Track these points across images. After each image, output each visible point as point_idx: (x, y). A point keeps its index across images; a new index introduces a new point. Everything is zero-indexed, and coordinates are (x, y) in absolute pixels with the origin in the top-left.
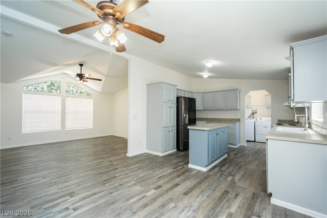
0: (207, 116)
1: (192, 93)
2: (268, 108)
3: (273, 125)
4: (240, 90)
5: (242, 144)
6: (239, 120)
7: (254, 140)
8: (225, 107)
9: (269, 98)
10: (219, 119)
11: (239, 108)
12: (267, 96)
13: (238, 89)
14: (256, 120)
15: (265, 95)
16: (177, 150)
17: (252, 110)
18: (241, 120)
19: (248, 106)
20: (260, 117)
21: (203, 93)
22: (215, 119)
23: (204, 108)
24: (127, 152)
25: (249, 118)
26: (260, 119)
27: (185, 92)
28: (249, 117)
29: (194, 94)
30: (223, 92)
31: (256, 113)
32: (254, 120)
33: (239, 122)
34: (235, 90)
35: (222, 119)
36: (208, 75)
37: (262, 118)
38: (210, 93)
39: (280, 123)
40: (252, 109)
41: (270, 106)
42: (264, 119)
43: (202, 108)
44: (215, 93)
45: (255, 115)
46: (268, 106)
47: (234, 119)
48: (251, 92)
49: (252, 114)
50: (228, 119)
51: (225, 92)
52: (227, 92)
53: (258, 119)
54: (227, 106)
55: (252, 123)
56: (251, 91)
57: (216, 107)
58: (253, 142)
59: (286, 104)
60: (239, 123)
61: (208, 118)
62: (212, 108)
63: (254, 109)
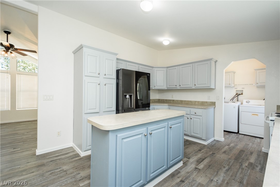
0: (174, 97)
1: (153, 67)
2: (259, 87)
4: (217, 61)
5: (217, 138)
6: (213, 104)
7: (237, 132)
8: (194, 85)
10: (187, 101)
11: (212, 87)
12: (258, 71)
14: (242, 104)
15: (255, 70)
17: (236, 90)
18: (217, 104)
19: (230, 85)
20: (247, 100)
21: (167, 67)
22: (182, 101)
23: (168, 86)
24: (36, 147)
25: (231, 101)
26: (247, 102)
27: (140, 66)
28: (233, 99)
29: (155, 69)
30: (191, 65)
31: (242, 94)
32: (239, 103)
33: (214, 107)
34: (208, 61)
35: (190, 101)
36: (169, 41)
37: (249, 102)
38: (176, 67)
40: (236, 88)
42: (252, 102)
43: (165, 87)
44: (181, 67)
45: (240, 97)
46: (259, 84)
47: (207, 102)
49: (237, 95)
51: (194, 64)
52: (197, 64)
53: (244, 103)
54: (196, 84)
55: (234, 107)
56: (234, 61)
57: (181, 86)
58: (236, 134)
60: (213, 109)
61: (174, 100)
62: (177, 87)
63: (239, 88)
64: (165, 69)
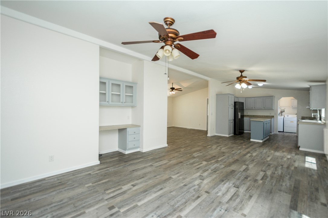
0: (247, 113)
1: (238, 98)
2: (294, 108)
3: (299, 120)
4: (275, 97)
5: (275, 133)
6: (273, 117)
7: (283, 131)
8: (263, 108)
9: (295, 102)
11: (273, 109)
12: (293, 100)
13: (273, 96)
14: (284, 117)
16: (234, 135)
17: (281, 110)
18: (274, 117)
21: (246, 98)
22: (254, 115)
26: (287, 116)
28: (279, 114)
29: (239, 98)
30: (262, 98)
31: (284, 112)
32: (283, 117)
34: (271, 97)
36: (252, 86)
38: (252, 98)
39: (303, 118)
40: (281, 108)
41: (297, 107)
42: (290, 116)
43: (246, 108)
44: (255, 98)
47: (269, 116)
48: (283, 98)
49: (281, 112)
50: (264, 116)
52: (265, 98)
53: (286, 116)
54: (265, 107)
55: (281, 119)
57: (256, 108)
59: (308, 107)
60: (273, 119)
61: (248, 115)
62: (253, 108)
63: (283, 109)
64: (245, 99)
